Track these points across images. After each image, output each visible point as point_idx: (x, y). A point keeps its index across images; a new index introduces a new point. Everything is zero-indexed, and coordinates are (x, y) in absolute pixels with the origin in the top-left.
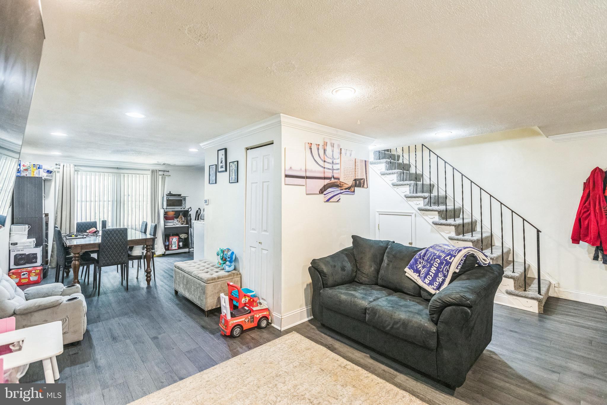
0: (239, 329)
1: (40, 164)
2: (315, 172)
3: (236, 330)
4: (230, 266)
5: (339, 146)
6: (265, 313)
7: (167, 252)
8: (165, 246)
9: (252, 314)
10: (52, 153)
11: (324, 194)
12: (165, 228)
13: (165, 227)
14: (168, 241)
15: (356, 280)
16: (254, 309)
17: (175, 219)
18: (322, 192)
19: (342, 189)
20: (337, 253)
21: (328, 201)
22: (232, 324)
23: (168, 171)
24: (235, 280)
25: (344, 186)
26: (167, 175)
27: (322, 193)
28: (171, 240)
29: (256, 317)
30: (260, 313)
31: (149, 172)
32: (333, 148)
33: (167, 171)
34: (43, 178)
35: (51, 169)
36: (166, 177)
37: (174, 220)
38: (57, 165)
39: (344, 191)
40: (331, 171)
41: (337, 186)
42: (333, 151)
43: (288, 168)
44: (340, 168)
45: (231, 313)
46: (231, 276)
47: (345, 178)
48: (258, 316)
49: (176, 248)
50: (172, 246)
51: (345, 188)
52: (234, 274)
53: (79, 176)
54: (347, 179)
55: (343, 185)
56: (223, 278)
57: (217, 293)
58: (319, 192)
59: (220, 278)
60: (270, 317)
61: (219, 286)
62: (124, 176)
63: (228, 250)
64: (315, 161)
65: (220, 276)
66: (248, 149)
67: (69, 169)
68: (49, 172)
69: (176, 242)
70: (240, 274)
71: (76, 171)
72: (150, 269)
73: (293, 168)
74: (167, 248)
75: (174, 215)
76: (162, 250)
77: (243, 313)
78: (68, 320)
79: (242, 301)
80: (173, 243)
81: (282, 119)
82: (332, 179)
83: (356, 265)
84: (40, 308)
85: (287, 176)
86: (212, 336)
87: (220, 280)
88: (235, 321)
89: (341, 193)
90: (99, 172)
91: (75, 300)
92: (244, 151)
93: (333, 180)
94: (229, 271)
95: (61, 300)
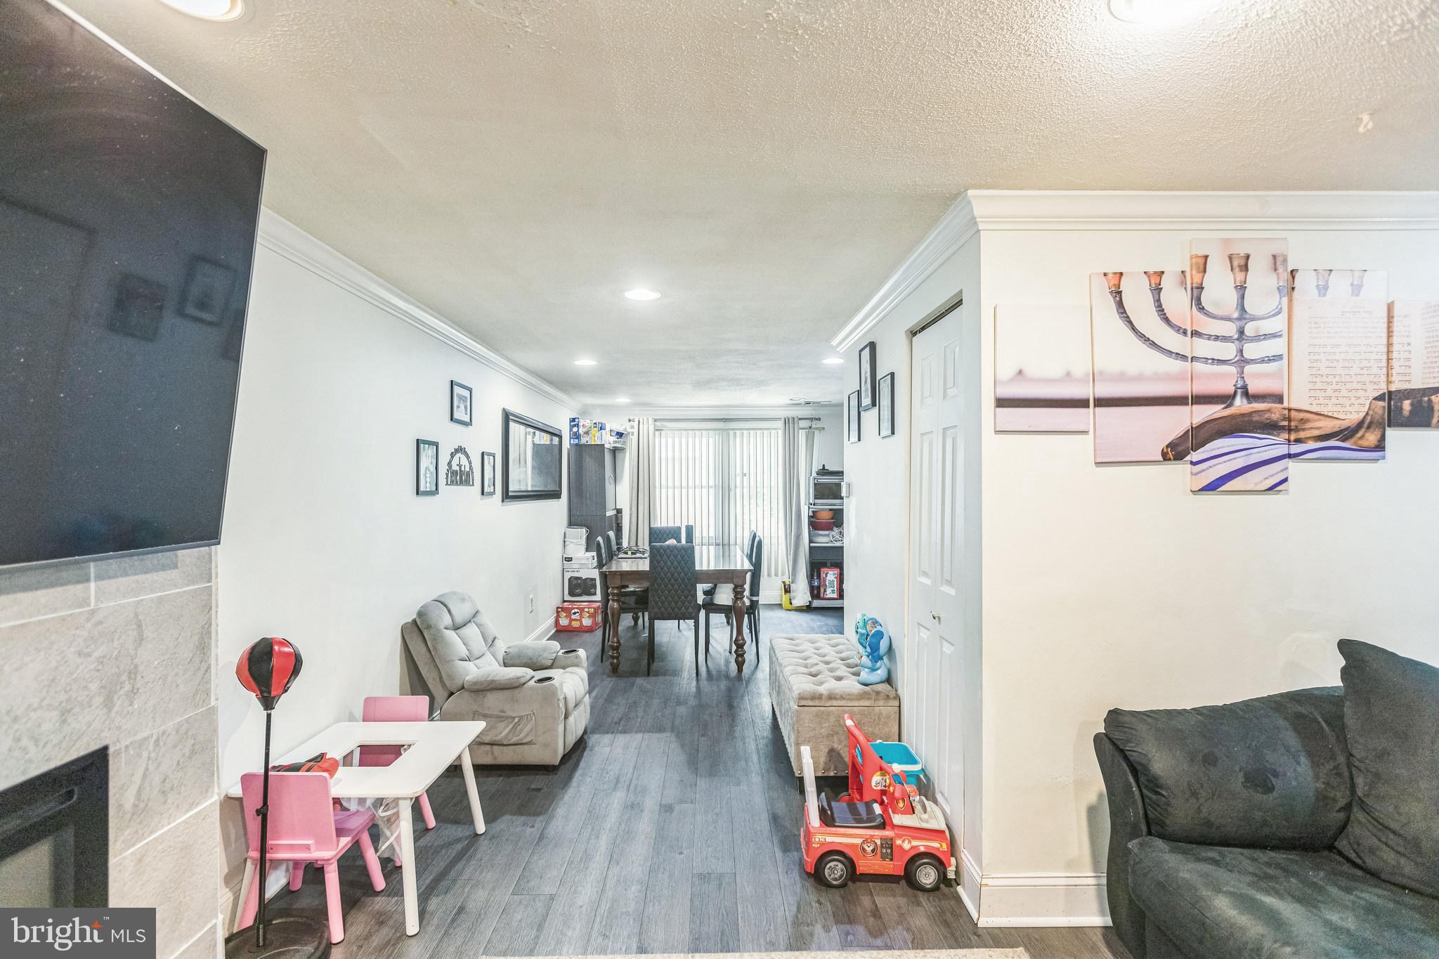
0: (840, 866)
1: (603, 422)
2: (1140, 378)
3: (832, 864)
4: (873, 670)
5: (1276, 261)
6: (936, 845)
7: (816, 603)
8: (812, 588)
9: (888, 833)
10: (617, 400)
11: (1193, 463)
12: (811, 548)
13: (812, 545)
14: (819, 577)
15: (1342, 844)
16: (898, 819)
17: (835, 529)
18: (1176, 451)
19: (1298, 441)
20: (1247, 705)
21: (1212, 487)
22: (822, 844)
23: (819, 419)
24: (881, 713)
25: (1308, 425)
26: (816, 429)
27: (1179, 457)
28: (823, 575)
29: (901, 847)
30: (915, 838)
31: (780, 424)
32: (1240, 276)
33: (816, 419)
34: (607, 446)
35: (621, 430)
36: (816, 432)
37: (832, 530)
38: (630, 420)
39: (1312, 445)
40: (1232, 370)
41: (1271, 427)
42: (1241, 289)
43: (1006, 372)
44: (1284, 351)
45: (822, 812)
46: (869, 699)
47: (1318, 393)
48: (906, 846)
49: (835, 596)
50: (825, 591)
51: (1317, 433)
52: (878, 693)
53: (663, 440)
54: (1329, 393)
55: (1302, 421)
56: (842, 698)
57: (828, 736)
58: (1164, 455)
59: (836, 699)
60: (953, 860)
61: (832, 719)
62: (735, 434)
63: (874, 623)
64: (1142, 336)
65: (836, 691)
66: (914, 334)
67: (648, 427)
68: (620, 435)
69: (835, 583)
70: (898, 698)
71: (657, 430)
72: (743, 639)
73: (1031, 371)
74: (816, 592)
75: (832, 519)
76: (805, 596)
77: (861, 821)
78: (534, 718)
79: (873, 783)
80: (827, 583)
81: (979, 210)
82: (1239, 401)
83: (1352, 779)
84: (492, 686)
85: (1002, 403)
86: (779, 854)
87: (835, 703)
88: (829, 839)
89: (1290, 456)
90: (686, 430)
91: (546, 683)
92: (904, 340)
93: (1240, 404)
94: (868, 682)
95: (523, 677)
